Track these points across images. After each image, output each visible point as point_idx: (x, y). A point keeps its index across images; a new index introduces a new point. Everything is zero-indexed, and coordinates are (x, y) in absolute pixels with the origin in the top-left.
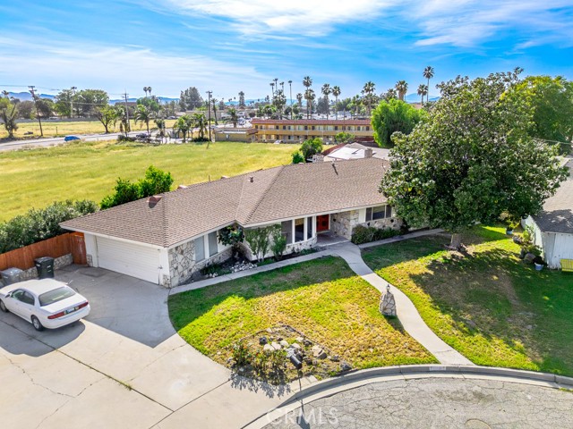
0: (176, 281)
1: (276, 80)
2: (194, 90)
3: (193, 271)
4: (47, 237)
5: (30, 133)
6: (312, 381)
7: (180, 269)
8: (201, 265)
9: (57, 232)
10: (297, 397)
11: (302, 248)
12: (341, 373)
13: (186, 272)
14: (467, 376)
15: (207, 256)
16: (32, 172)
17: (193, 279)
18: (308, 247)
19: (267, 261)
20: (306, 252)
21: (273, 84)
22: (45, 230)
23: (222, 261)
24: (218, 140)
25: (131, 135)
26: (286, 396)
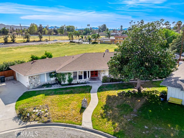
0: (31, 87)
2: (105, 25)
3: (39, 85)
4: (5, 70)
6: (36, 123)
7: (33, 84)
8: (43, 84)
9: (9, 69)
11: (81, 82)
12: (46, 122)
13: (36, 85)
14: (86, 132)
15: (46, 81)
17: (38, 88)
18: (84, 82)
19: (65, 85)
20: (82, 83)
21: (130, 23)
22: (5, 68)
23: (53, 83)
24: (101, 43)
25: (74, 41)
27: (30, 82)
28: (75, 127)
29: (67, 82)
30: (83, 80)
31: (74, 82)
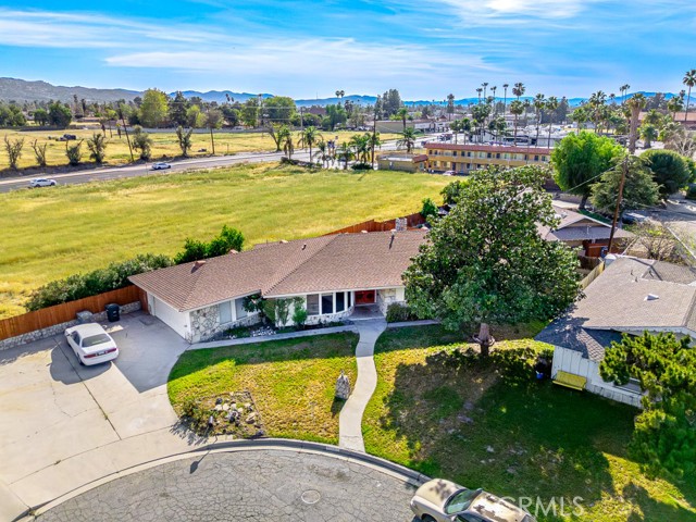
0: (198, 339)
1: (486, 84)
2: (394, 93)
3: (217, 331)
4: (119, 287)
5: (204, 150)
6: (230, 439)
7: (202, 328)
8: (225, 327)
9: (127, 283)
10: (209, 448)
11: (329, 320)
12: (253, 437)
13: (209, 332)
15: (234, 319)
16: (174, 204)
17: (215, 338)
18: (336, 320)
19: (288, 329)
20: (333, 324)
21: (480, 90)
22: (117, 281)
23: (251, 323)
24: (381, 168)
26: (201, 445)
27: (193, 324)
28: (324, 449)
29: (290, 323)
30: (335, 316)
31: (310, 320)
